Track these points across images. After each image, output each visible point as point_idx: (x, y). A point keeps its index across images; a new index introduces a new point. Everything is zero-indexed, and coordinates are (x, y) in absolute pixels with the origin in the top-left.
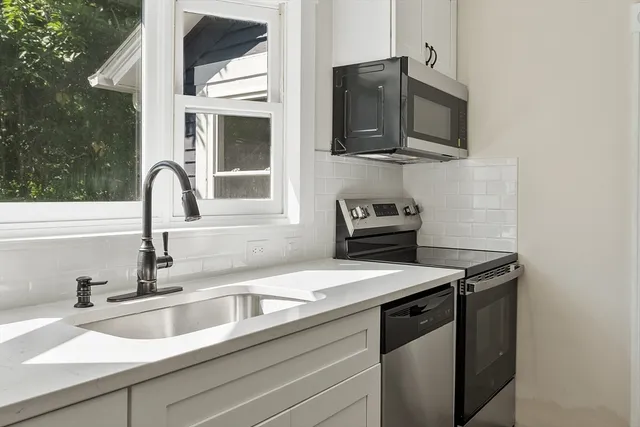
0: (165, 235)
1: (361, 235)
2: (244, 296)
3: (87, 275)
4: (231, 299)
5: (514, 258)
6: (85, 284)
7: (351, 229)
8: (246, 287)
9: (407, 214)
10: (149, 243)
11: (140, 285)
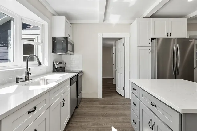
0: (30, 69)
1: (58, 68)
2: (45, 79)
3: (17, 77)
4: (42, 80)
5: (82, 71)
6: (17, 79)
7: (56, 67)
8: (44, 78)
9: (64, 64)
10: (28, 70)
11: (26, 79)
